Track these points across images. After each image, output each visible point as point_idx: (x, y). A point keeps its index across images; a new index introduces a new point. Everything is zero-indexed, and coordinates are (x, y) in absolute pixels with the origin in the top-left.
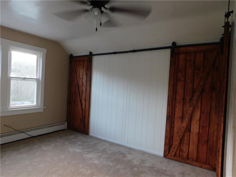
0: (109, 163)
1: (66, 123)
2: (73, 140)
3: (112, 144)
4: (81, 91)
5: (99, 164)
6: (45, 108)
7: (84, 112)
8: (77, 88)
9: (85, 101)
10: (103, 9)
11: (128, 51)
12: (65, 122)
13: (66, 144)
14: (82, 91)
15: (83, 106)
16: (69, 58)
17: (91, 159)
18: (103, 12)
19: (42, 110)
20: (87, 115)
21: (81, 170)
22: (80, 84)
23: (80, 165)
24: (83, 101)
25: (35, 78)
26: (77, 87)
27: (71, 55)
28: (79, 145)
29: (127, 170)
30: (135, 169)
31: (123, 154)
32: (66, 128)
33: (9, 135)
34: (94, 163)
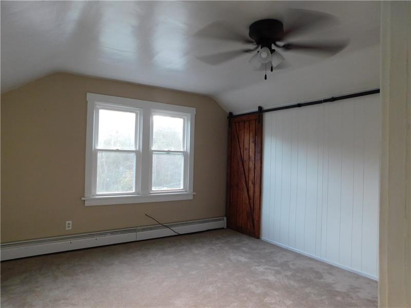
0: (292, 282)
1: (225, 218)
2: (236, 245)
3: (299, 256)
4: (246, 168)
5: (275, 281)
6: (195, 193)
7: (251, 201)
8: (240, 164)
9: (254, 184)
10: (273, 47)
11: (323, 100)
12: (223, 216)
13: (226, 248)
14: (249, 170)
15: (251, 193)
16: (228, 118)
17: (263, 273)
18: (274, 50)
19: (191, 198)
20: (257, 207)
21: (248, 286)
22: (246, 158)
23: (248, 280)
24: (251, 185)
25: (182, 150)
26: (241, 162)
27: (231, 114)
28: (244, 252)
29: (323, 298)
30: (339, 298)
31: (317, 273)
32: (225, 227)
33: (151, 229)
34: (269, 280)
